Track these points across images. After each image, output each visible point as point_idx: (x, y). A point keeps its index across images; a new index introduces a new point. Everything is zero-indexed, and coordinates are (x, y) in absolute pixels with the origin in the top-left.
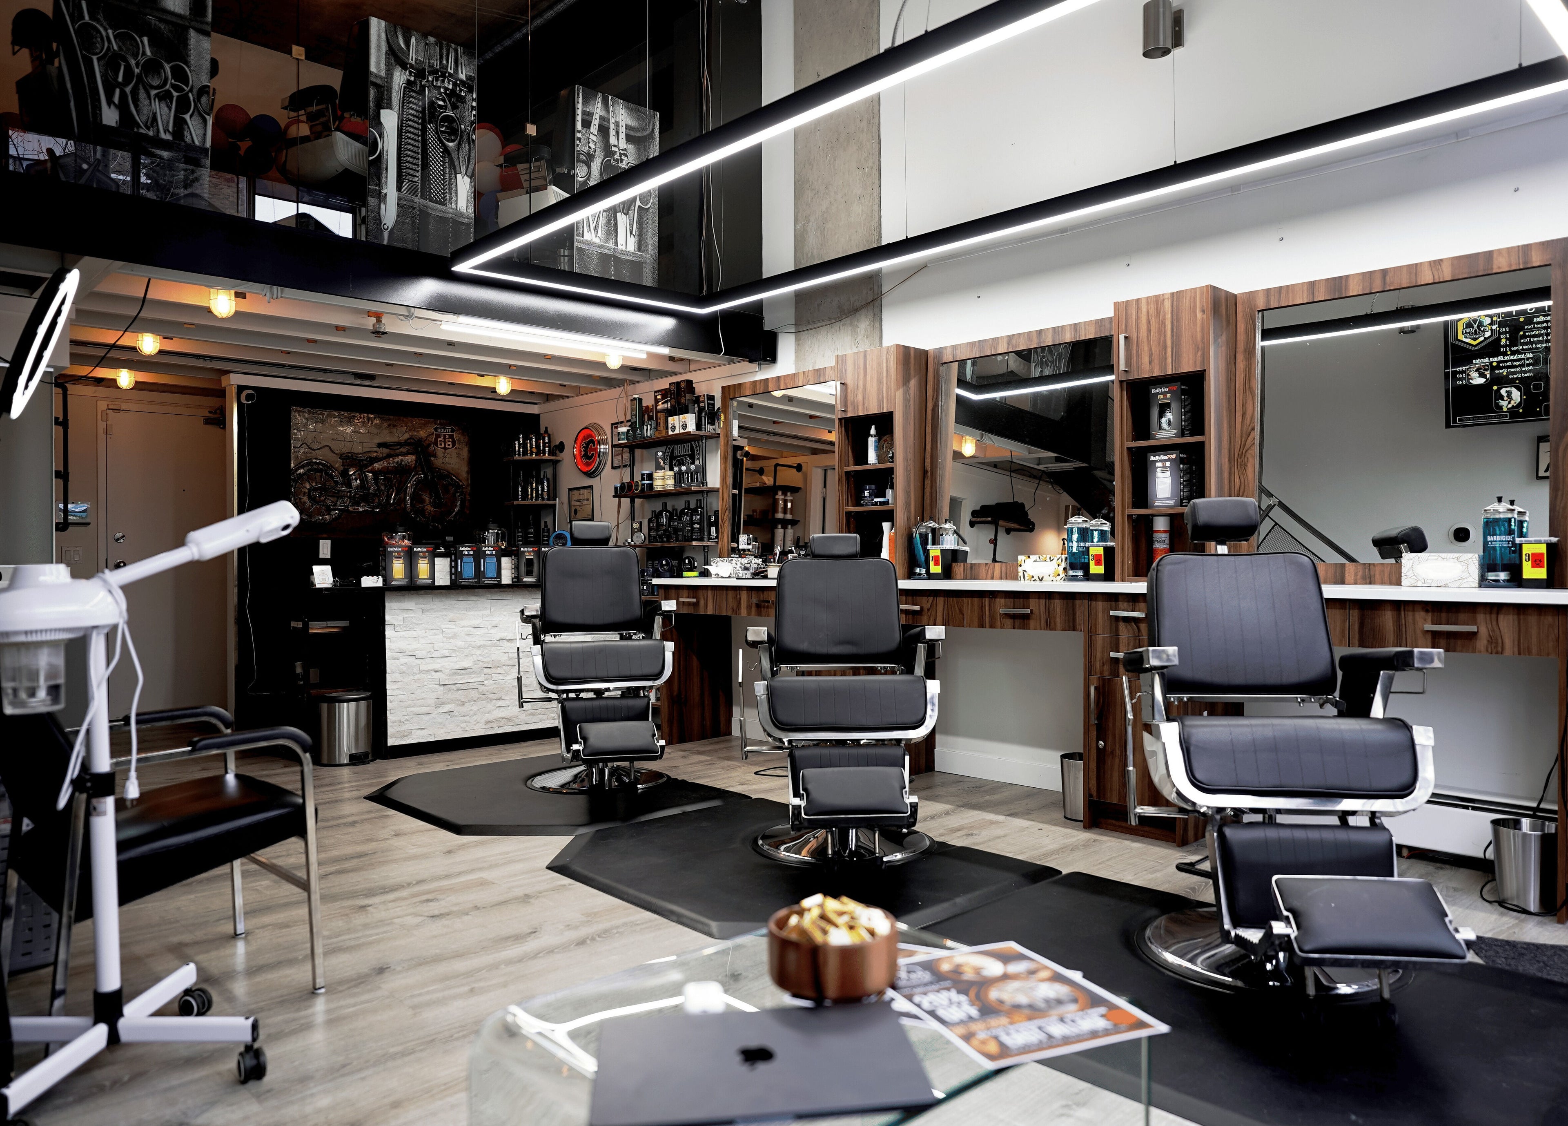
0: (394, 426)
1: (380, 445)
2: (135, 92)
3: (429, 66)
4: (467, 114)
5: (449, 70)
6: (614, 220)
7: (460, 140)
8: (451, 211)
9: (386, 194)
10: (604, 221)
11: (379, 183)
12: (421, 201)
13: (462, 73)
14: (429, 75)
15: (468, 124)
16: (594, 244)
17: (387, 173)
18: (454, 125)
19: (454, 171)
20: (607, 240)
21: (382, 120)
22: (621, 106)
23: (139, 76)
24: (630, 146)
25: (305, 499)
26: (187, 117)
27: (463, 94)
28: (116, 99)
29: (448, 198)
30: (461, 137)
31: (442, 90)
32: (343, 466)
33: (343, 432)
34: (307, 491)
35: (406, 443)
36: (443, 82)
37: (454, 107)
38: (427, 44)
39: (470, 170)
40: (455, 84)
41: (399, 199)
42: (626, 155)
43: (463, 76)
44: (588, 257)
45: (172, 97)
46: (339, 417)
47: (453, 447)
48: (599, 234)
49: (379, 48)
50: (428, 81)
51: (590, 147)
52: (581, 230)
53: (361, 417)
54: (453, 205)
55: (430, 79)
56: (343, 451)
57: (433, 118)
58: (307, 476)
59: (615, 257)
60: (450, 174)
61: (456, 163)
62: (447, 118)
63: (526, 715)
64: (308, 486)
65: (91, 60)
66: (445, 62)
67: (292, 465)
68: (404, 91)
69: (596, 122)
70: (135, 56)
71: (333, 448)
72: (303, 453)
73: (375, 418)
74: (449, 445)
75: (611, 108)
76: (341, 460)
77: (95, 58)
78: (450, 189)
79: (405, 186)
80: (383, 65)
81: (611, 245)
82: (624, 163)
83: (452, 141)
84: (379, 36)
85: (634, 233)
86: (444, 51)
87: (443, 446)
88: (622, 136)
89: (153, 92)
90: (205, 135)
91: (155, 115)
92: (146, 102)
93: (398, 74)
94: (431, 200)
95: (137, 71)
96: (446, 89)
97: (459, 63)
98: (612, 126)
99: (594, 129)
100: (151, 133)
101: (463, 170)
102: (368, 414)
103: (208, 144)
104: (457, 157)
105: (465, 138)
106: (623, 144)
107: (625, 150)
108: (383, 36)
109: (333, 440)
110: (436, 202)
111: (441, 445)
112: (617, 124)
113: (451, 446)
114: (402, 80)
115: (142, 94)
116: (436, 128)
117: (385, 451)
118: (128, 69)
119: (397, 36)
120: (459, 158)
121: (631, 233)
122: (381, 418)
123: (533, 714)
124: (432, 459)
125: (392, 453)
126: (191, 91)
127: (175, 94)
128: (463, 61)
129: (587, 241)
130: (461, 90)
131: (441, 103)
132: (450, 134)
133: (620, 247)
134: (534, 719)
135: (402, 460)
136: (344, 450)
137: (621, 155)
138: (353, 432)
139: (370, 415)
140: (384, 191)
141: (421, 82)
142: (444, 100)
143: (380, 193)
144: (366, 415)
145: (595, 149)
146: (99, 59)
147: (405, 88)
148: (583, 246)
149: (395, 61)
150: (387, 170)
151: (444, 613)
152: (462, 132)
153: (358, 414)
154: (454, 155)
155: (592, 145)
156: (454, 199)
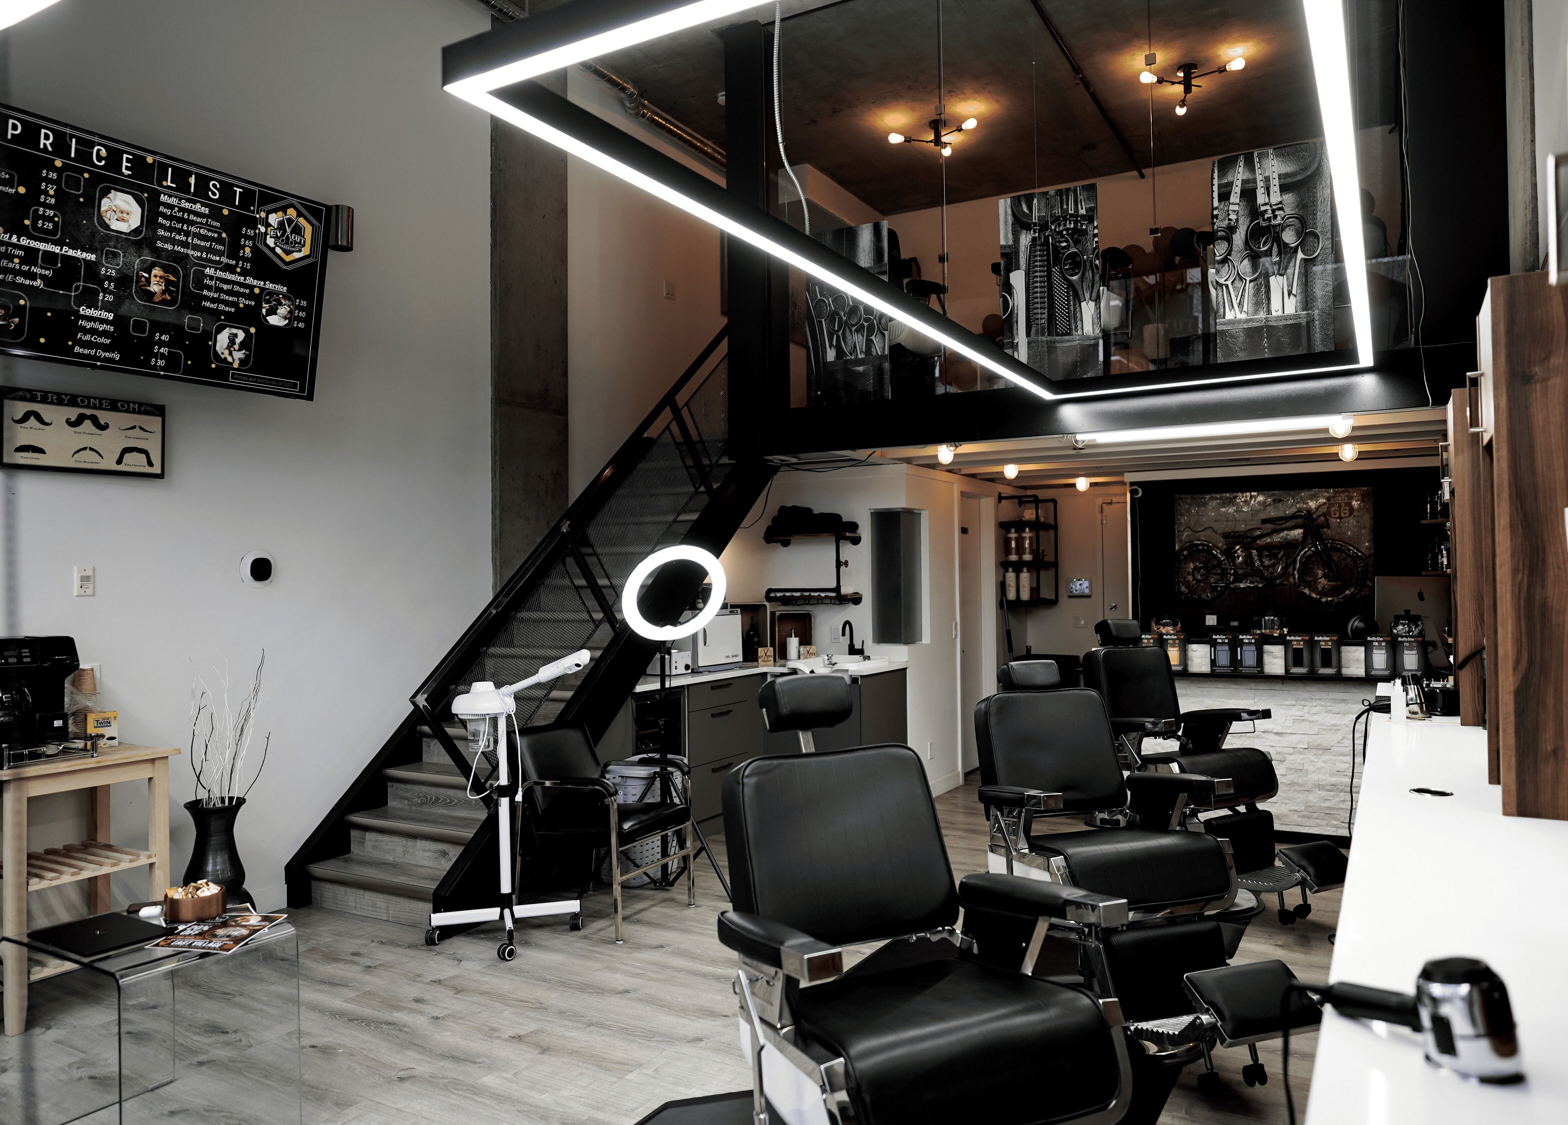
0: (1280, 501)
1: (1264, 521)
2: (844, 334)
3: (1051, 217)
4: (1089, 244)
5: (1070, 212)
6: (1266, 287)
7: (1083, 270)
8: (1078, 337)
9: (1017, 343)
10: (1252, 292)
11: (1012, 337)
12: (1049, 338)
13: (1082, 209)
14: (1052, 224)
15: (1090, 252)
16: (1240, 321)
17: (1017, 325)
18: (1078, 259)
19: (1078, 299)
20: (1256, 311)
21: (1012, 282)
22: (1271, 157)
23: (846, 321)
24: (1287, 196)
25: (1190, 578)
26: (873, 338)
27: (1084, 227)
28: (834, 343)
29: (1073, 327)
30: (1085, 267)
31: (1064, 233)
32: (1226, 544)
33: (1226, 513)
34: (1191, 570)
35: (1293, 517)
36: (1065, 225)
37: (1077, 242)
38: (1048, 199)
39: (1094, 295)
40: (1076, 222)
41: (1029, 343)
42: (1282, 209)
43: (1083, 212)
44: (1232, 336)
45: (864, 327)
46: (1221, 498)
47: (1350, 515)
48: (1245, 309)
49: (1006, 222)
50: (1051, 230)
51: (1230, 220)
52: (1222, 311)
53: (1243, 497)
54: (1080, 332)
55: (1053, 227)
56: (1226, 530)
57: (1057, 261)
58: (1192, 557)
59: (1268, 327)
60: (1075, 305)
61: (1080, 293)
62: (1073, 256)
63: (1299, 817)
64: (1192, 566)
65: (822, 321)
66: (1065, 207)
67: (1177, 548)
68: (1030, 248)
69: (1237, 190)
70: (843, 310)
71: (1215, 528)
72: (1187, 535)
73: (1258, 495)
74: (1345, 513)
75: (1257, 165)
76: (1223, 540)
77: (823, 320)
78: (1075, 318)
79: (1033, 330)
80: (1010, 236)
81: (1262, 315)
82: (1279, 218)
83: (1076, 274)
84: (1006, 213)
85: (1294, 292)
86: (1064, 197)
87: (1338, 515)
88: (1275, 189)
89: (854, 329)
90: (884, 345)
91: (855, 344)
92: (850, 337)
93: (1024, 236)
94: (1058, 335)
95: (844, 318)
96: (1068, 230)
97: (1079, 200)
98: (1260, 184)
99: (1235, 198)
100: (853, 357)
101: (1087, 296)
102: (1250, 492)
103: (887, 352)
104: (1080, 287)
105: (1088, 264)
106: (1275, 198)
107: (1281, 203)
108: (1009, 211)
109: (1216, 521)
110: (1063, 335)
111: (1335, 514)
112: (1267, 180)
113: (1348, 515)
114: (1028, 239)
115: (848, 333)
116: (1061, 269)
117: (1270, 526)
118: (840, 319)
119: (1021, 206)
120: (1083, 287)
121: (1290, 293)
122: (1264, 495)
123: (1308, 817)
124: (1325, 530)
125: (1278, 527)
126: (875, 318)
127: (866, 324)
128: (1082, 198)
129: (1229, 320)
130: (1082, 225)
131: (1064, 244)
132: (1073, 269)
133: (1274, 314)
134: (1309, 822)
135: (1287, 535)
136: (1228, 530)
137: (1273, 211)
138: (1235, 511)
139: (1253, 493)
140: (1016, 341)
141: (1044, 234)
142: (1067, 241)
143: (1013, 343)
144: (1248, 494)
145: (1237, 220)
146: (825, 320)
147: (1031, 245)
148: (1224, 328)
149: (1020, 227)
150: (1017, 322)
151: (1201, 699)
152: (1085, 262)
153: (1240, 494)
154: (1078, 288)
155: (1233, 217)
156: (1079, 326)
